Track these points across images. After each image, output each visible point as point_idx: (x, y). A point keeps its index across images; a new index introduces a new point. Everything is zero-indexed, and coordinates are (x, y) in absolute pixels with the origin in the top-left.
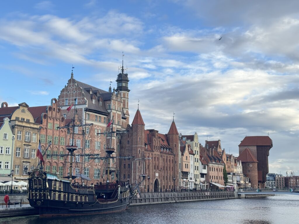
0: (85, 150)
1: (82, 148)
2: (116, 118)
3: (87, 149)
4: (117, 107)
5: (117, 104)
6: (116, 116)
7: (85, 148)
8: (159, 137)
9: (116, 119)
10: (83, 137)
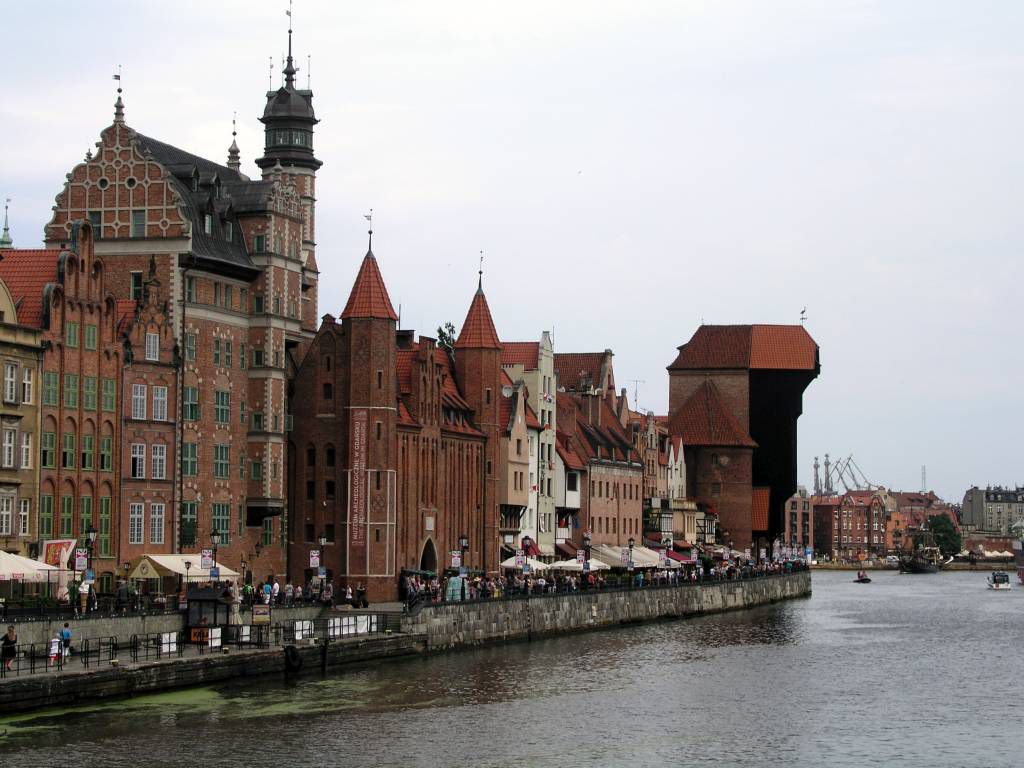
0: (182, 428)
1: (172, 421)
2: (286, 288)
3: (190, 426)
4: (287, 244)
5: (287, 232)
6: (286, 283)
7: (182, 422)
8: (437, 365)
9: (286, 294)
10: (176, 374)
